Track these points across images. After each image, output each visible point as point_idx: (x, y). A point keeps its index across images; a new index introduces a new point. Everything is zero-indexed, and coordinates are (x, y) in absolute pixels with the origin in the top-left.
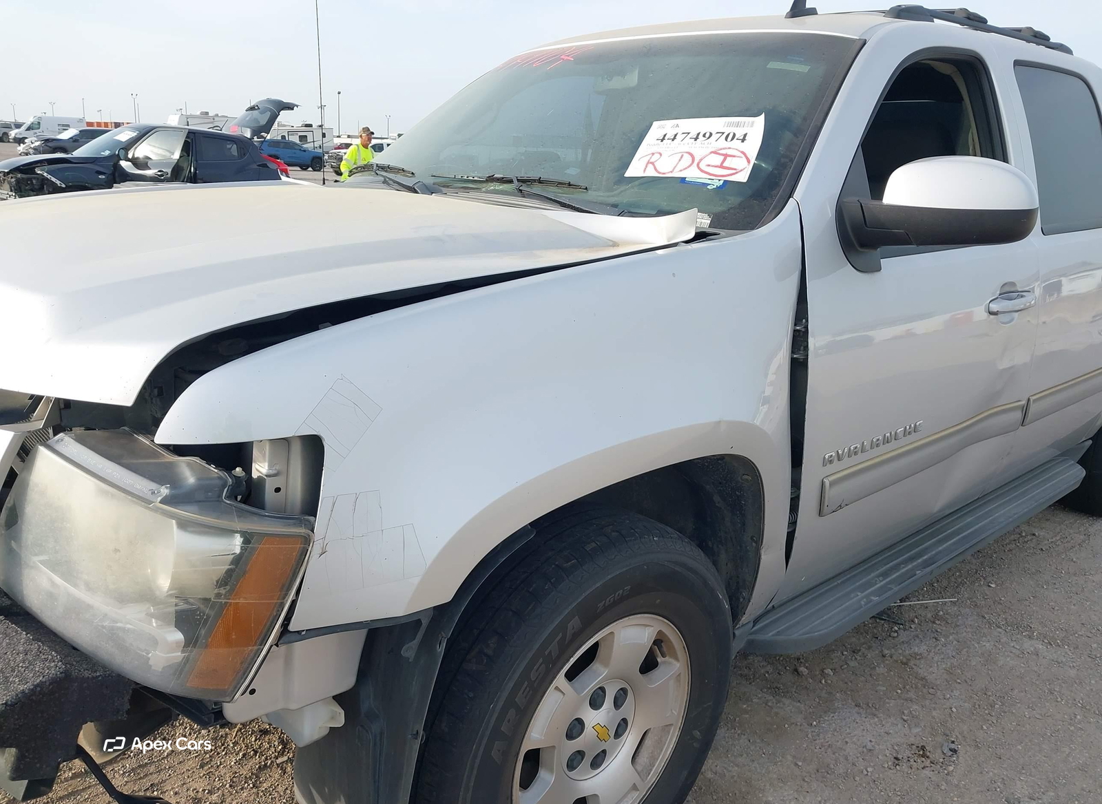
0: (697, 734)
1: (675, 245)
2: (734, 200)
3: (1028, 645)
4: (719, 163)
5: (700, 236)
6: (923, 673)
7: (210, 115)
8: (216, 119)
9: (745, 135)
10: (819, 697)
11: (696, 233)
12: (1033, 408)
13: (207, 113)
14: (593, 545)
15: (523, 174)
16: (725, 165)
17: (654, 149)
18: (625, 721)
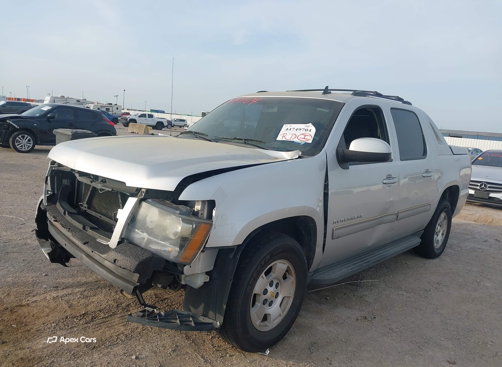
0: (298, 301)
1: (293, 159)
2: (308, 148)
3: (400, 292)
4: (303, 137)
5: (300, 157)
6: (366, 300)
7: (65, 97)
8: (68, 99)
9: (311, 130)
10: (334, 305)
11: (299, 156)
12: (400, 215)
13: (64, 96)
14: (272, 238)
15: (246, 138)
16: (305, 138)
17: (285, 132)
18: (278, 293)
